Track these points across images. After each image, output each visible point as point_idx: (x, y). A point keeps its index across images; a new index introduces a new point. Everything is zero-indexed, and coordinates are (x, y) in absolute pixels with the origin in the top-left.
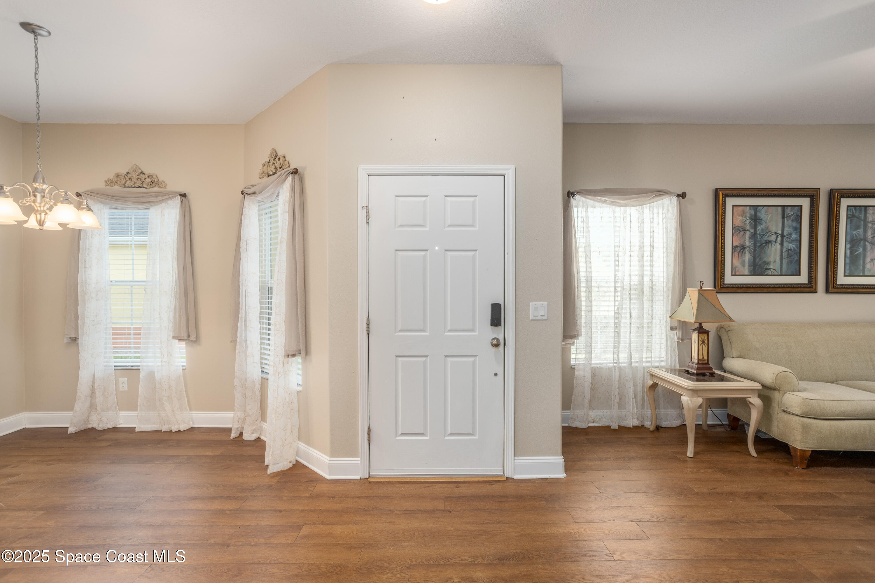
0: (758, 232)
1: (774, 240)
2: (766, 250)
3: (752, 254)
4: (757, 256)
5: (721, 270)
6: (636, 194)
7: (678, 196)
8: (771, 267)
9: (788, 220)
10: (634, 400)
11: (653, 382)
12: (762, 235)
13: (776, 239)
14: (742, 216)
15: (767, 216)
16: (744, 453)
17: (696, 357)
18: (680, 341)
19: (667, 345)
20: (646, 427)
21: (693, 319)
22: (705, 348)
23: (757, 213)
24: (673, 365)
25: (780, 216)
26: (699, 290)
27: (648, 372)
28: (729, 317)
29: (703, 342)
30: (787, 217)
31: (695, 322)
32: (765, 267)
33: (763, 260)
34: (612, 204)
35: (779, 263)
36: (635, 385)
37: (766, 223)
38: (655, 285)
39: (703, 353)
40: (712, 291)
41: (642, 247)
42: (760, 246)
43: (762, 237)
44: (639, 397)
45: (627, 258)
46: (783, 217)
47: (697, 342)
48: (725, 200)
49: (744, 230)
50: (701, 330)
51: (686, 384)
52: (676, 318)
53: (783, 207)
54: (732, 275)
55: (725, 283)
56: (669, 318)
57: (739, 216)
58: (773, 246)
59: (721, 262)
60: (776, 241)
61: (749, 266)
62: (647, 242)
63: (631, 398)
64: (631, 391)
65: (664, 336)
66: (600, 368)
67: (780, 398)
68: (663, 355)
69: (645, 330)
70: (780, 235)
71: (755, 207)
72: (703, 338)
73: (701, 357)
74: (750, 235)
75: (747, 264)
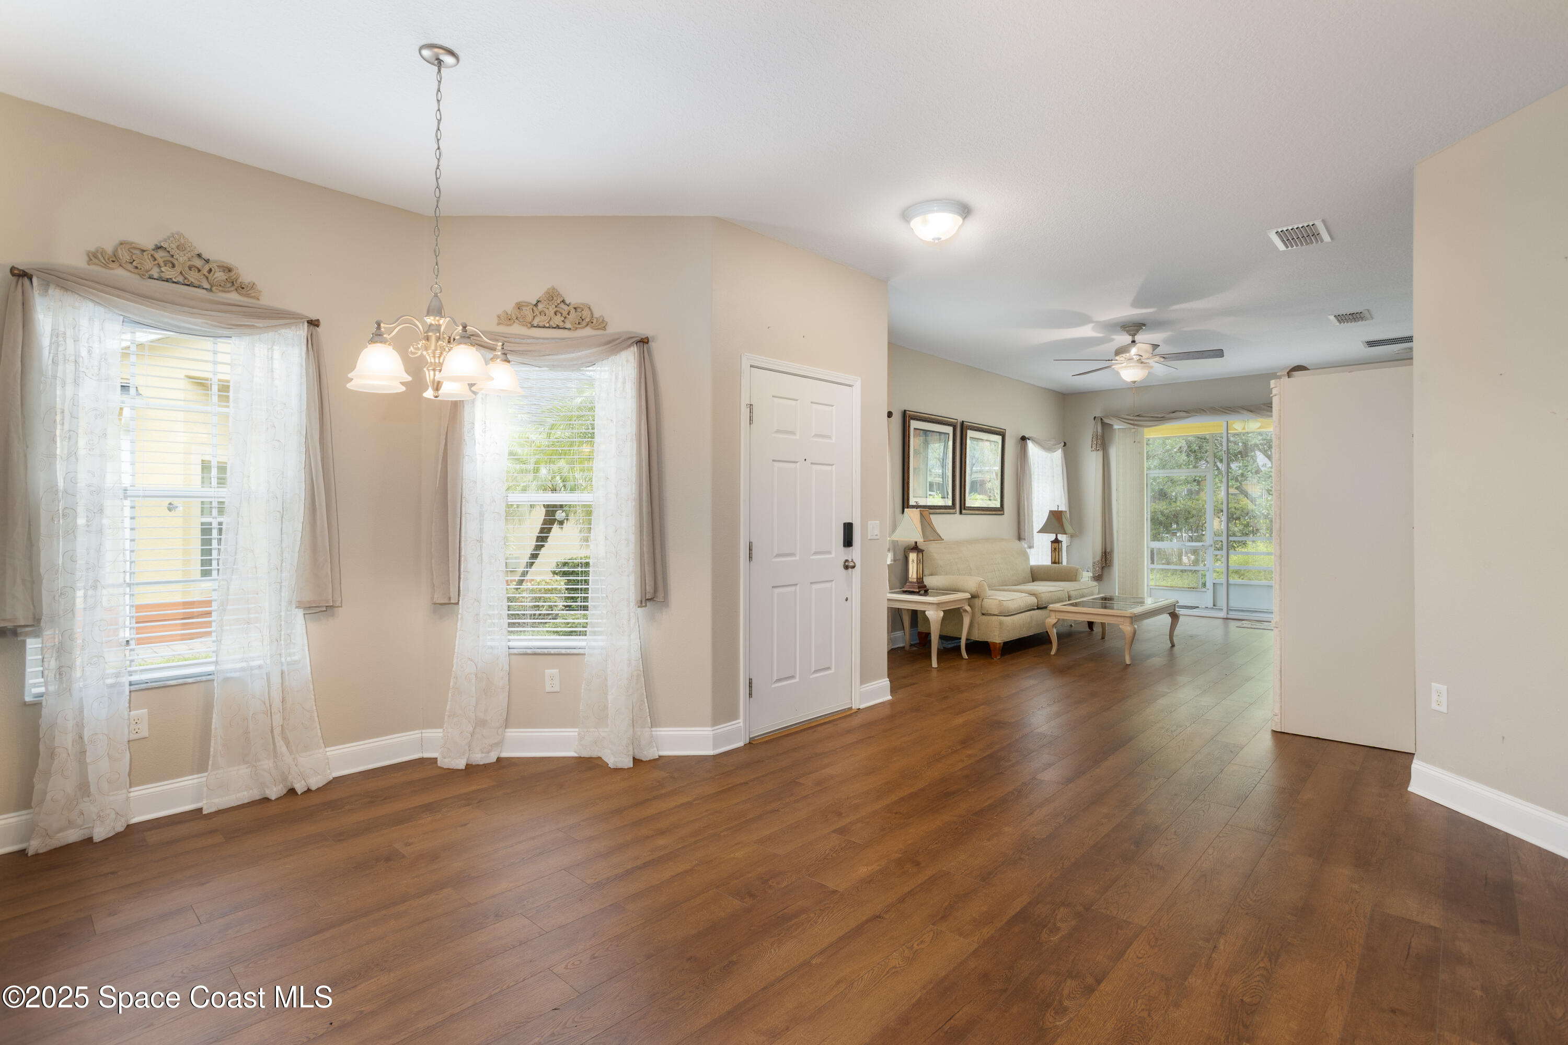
3: (924, 476)
13: (936, 463)
17: (914, 576)
23: (927, 437)
25: (938, 442)
28: (939, 535)
29: (919, 561)
47: (916, 561)
48: (910, 423)
50: (918, 550)
53: (940, 433)
54: (913, 497)
57: (917, 439)
59: (907, 483)
60: (936, 465)
61: (923, 488)
67: (982, 603)
70: (938, 459)
72: (919, 557)
74: (923, 458)
75: (921, 487)
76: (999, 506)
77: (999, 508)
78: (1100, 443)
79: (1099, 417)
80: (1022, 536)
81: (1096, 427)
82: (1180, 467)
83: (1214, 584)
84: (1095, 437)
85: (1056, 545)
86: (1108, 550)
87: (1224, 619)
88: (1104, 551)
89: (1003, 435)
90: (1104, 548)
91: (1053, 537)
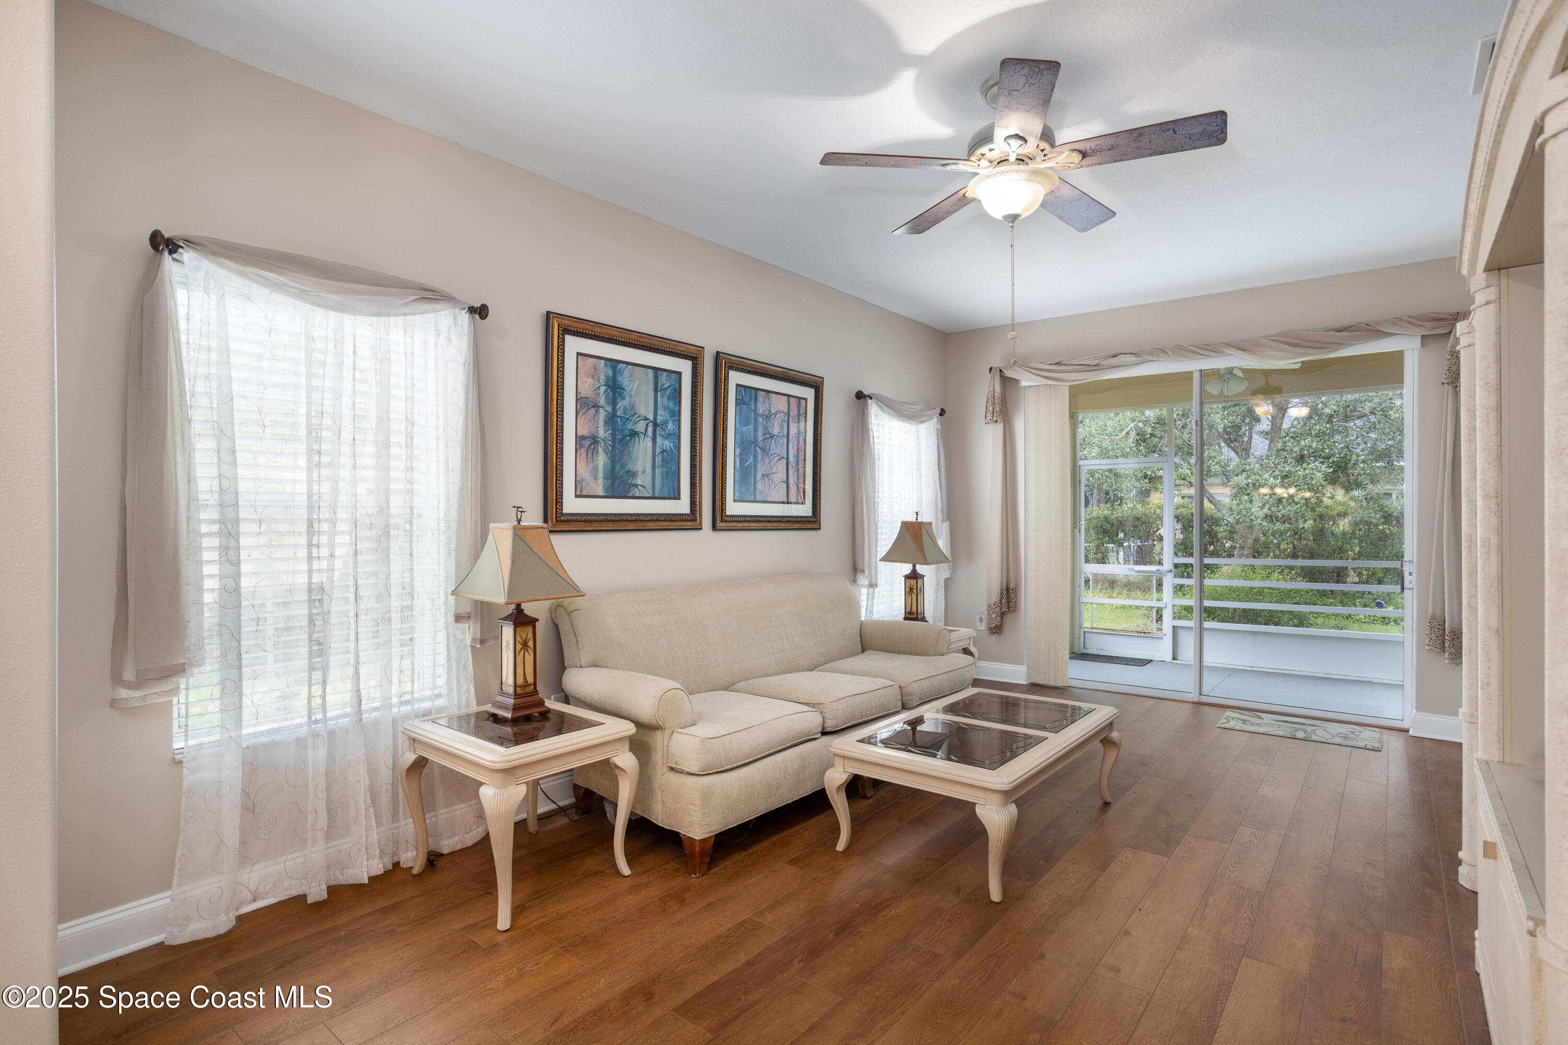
0: (619, 414)
1: (643, 431)
2: (631, 448)
3: (609, 455)
4: (617, 459)
5: (556, 485)
6: (365, 284)
7: (472, 310)
8: (639, 482)
9: (662, 396)
10: (371, 810)
11: (416, 756)
12: (624, 420)
13: (646, 430)
14: (593, 377)
15: (633, 383)
16: (608, 871)
17: (510, 681)
18: (478, 646)
19: (449, 659)
20: (405, 866)
21: (503, 595)
22: (529, 658)
23: (618, 375)
24: (464, 701)
25: (651, 387)
26: (515, 528)
27: (403, 733)
28: (574, 586)
29: (525, 645)
30: (661, 390)
31: (507, 604)
32: (629, 482)
33: (627, 469)
34: (302, 295)
35: (651, 474)
36: (372, 772)
37: (631, 397)
38: (420, 516)
39: (524, 670)
40: (541, 530)
41: (384, 420)
42: (621, 440)
43: (624, 423)
44: (385, 800)
45: (345, 449)
46: (656, 390)
47: (512, 647)
48: (564, 340)
49: (596, 406)
50: (520, 619)
51: (489, 757)
52: (467, 595)
53: (656, 370)
54: (576, 496)
55: (565, 511)
56: (452, 594)
57: (587, 376)
58: (641, 441)
59: (557, 467)
60: (645, 434)
61: (605, 478)
62: (398, 408)
63: (363, 807)
64: (363, 788)
65: (441, 637)
66: (274, 744)
67: (665, 744)
68: (441, 681)
69: (396, 625)
70: (651, 422)
71: (613, 363)
72: (524, 636)
73: (520, 681)
74: (606, 416)
75: (601, 475)
76: (810, 514)
77: (810, 517)
78: (997, 410)
79: (997, 367)
80: (859, 567)
81: (992, 384)
82: (1125, 455)
83: (1174, 627)
84: (992, 400)
85: (913, 582)
86: (1012, 585)
87: (1194, 703)
88: (1005, 586)
89: (817, 386)
90: (1005, 580)
91: (907, 568)
